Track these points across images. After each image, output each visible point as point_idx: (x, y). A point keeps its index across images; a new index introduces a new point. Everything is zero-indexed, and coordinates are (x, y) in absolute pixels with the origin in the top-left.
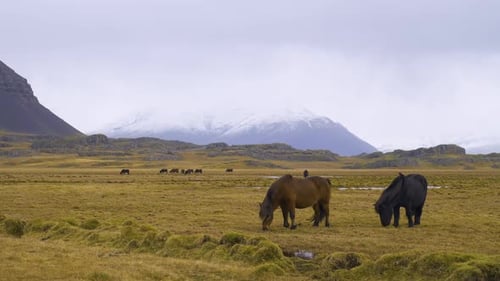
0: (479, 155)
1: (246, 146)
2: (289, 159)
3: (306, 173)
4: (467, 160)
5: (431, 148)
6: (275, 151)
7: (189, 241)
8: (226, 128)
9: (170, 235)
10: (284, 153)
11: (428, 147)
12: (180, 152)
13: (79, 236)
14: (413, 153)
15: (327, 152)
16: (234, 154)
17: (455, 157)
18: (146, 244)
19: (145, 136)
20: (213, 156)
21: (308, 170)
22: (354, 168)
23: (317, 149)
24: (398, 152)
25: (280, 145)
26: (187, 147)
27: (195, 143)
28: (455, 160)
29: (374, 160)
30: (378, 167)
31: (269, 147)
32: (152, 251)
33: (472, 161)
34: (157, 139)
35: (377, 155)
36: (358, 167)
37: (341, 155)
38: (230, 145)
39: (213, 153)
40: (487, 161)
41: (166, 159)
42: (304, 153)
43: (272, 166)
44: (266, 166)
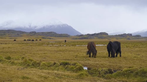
0: (112, 35)
1: (42, 33)
2: (55, 37)
3: (65, 41)
4: (108, 37)
5: (98, 33)
6: (51, 34)
7: (48, 64)
8: (35, 27)
9: (41, 62)
10: (53, 35)
11: (97, 33)
12: (21, 34)
13: (6, 62)
14: (93, 35)
15: (67, 34)
16: (38, 35)
17: (105, 36)
18: (33, 65)
19: (10, 29)
20: (32, 35)
21: (66, 40)
22: (75, 39)
23: (64, 33)
24: (88, 35)
25: (52, 32)
26: (24, 33)
27: (26, 31)
28: (105, 37)
29: (81, 37)
30: (82, 39)
31: (49, 33)
32: (36, 67)
33: (110, 37)
34: (14, 30)
35: (82, 35)
36: (76, 39)
37: (71, 35)
38: (37, 32)
39: (31, 35)
40: (114, 37)
41: (17, 36)
42: (60, 35)
43: (50, 39)
44: (48, 38)
